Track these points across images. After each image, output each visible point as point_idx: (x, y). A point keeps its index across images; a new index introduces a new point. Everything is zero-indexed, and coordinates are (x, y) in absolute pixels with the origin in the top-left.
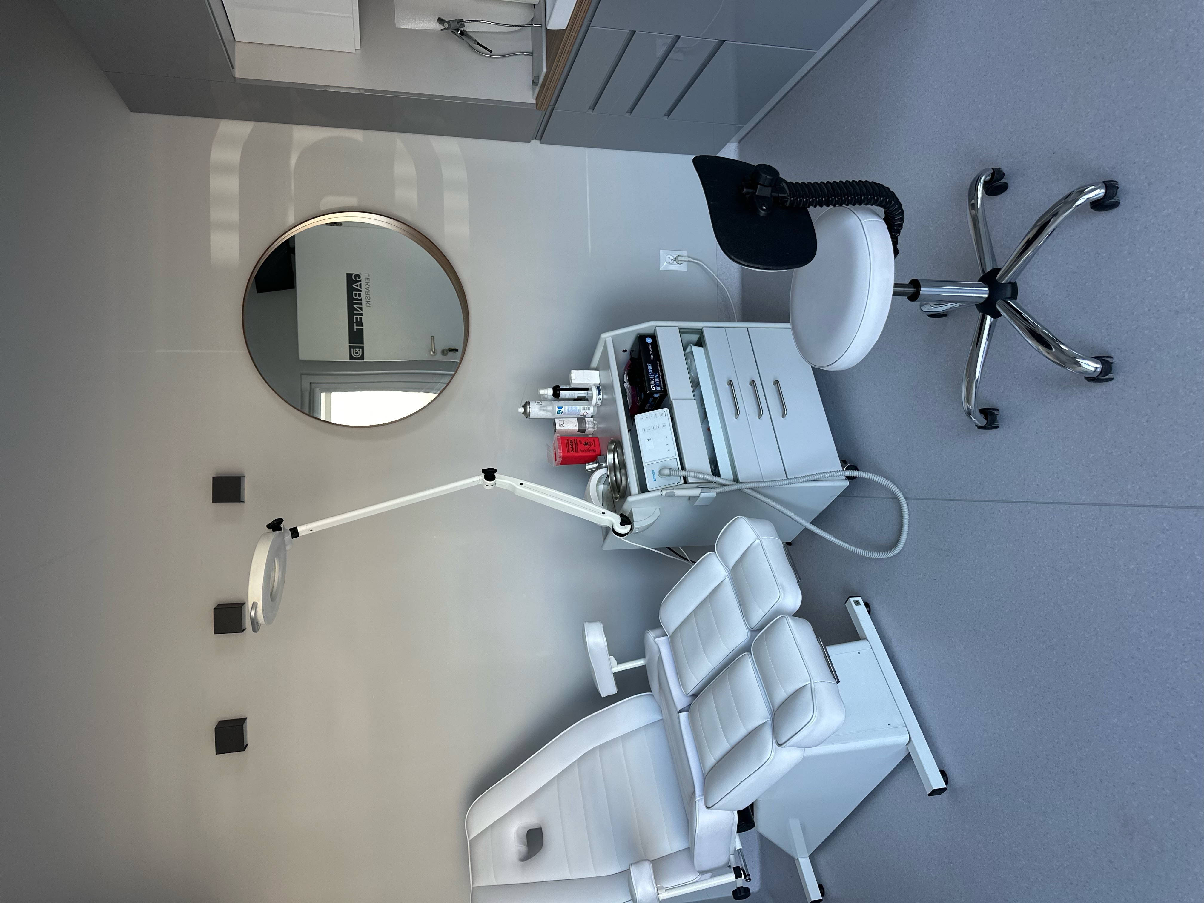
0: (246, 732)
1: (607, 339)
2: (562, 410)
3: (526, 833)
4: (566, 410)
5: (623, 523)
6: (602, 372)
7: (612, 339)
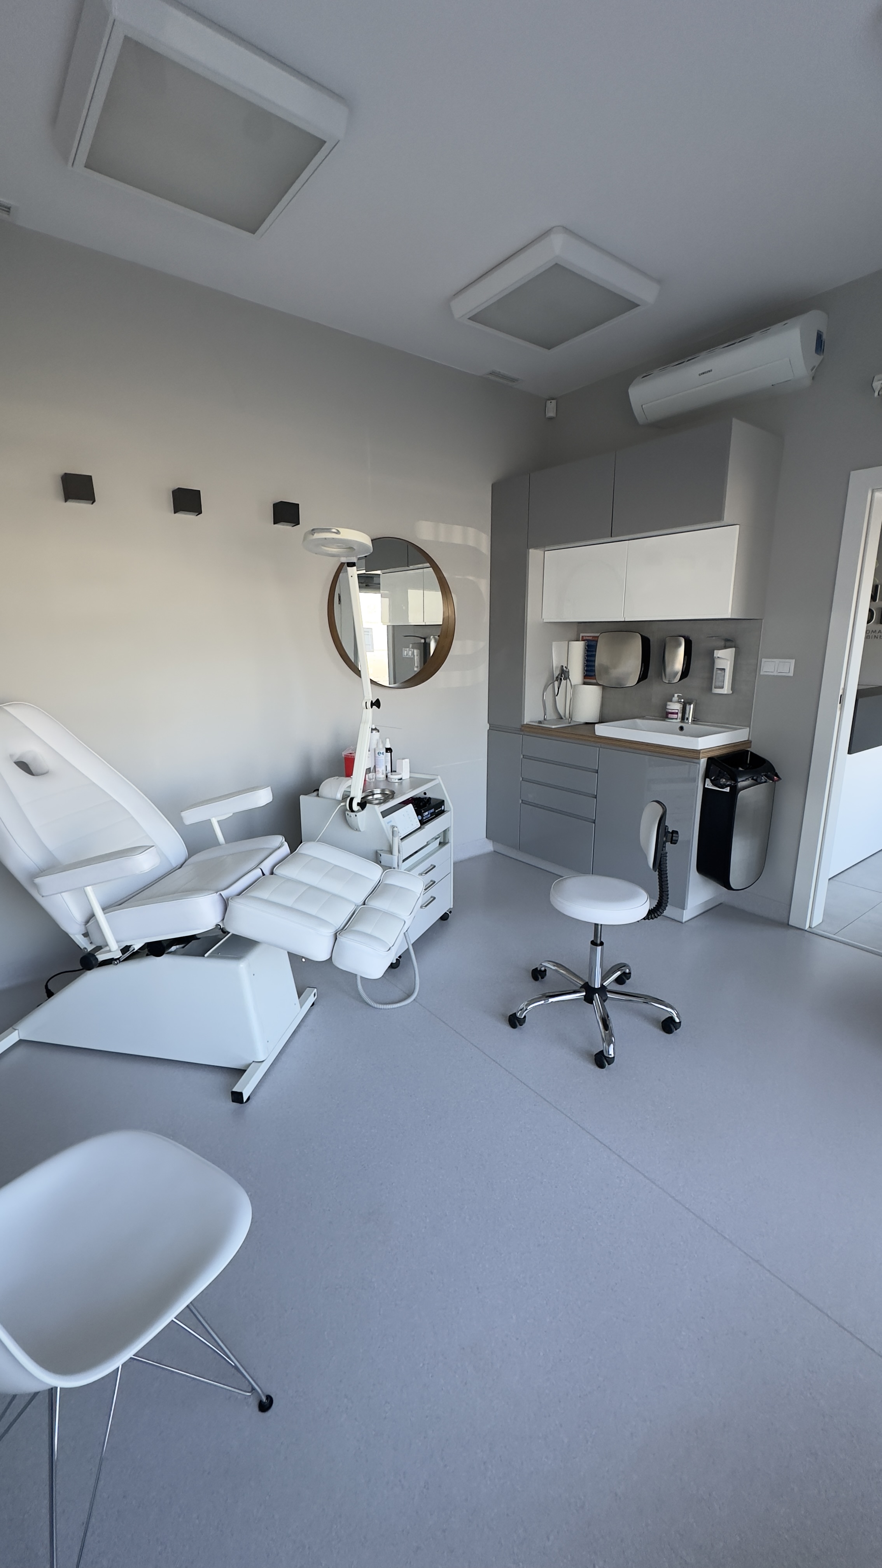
0: (79, 502)
1: (437, 780)
2: (382, 755)
3: (23, 761)
4: (382, 758)
5: (358, 804)
6: (409, 780)
7: (438, 784)
